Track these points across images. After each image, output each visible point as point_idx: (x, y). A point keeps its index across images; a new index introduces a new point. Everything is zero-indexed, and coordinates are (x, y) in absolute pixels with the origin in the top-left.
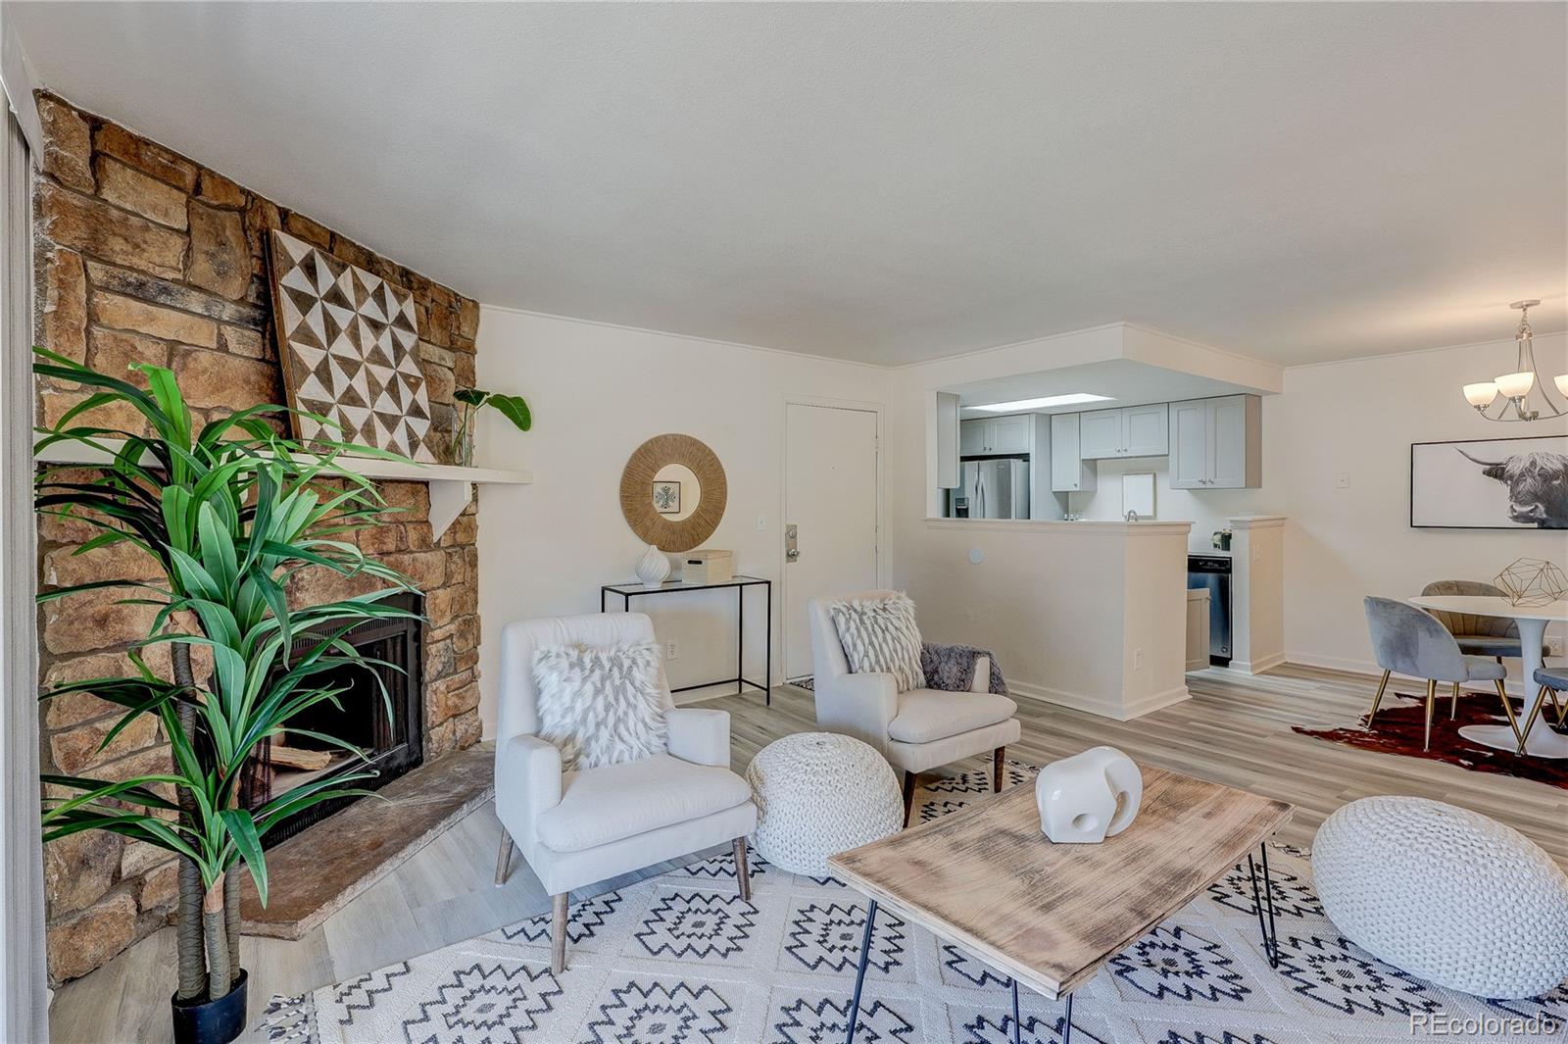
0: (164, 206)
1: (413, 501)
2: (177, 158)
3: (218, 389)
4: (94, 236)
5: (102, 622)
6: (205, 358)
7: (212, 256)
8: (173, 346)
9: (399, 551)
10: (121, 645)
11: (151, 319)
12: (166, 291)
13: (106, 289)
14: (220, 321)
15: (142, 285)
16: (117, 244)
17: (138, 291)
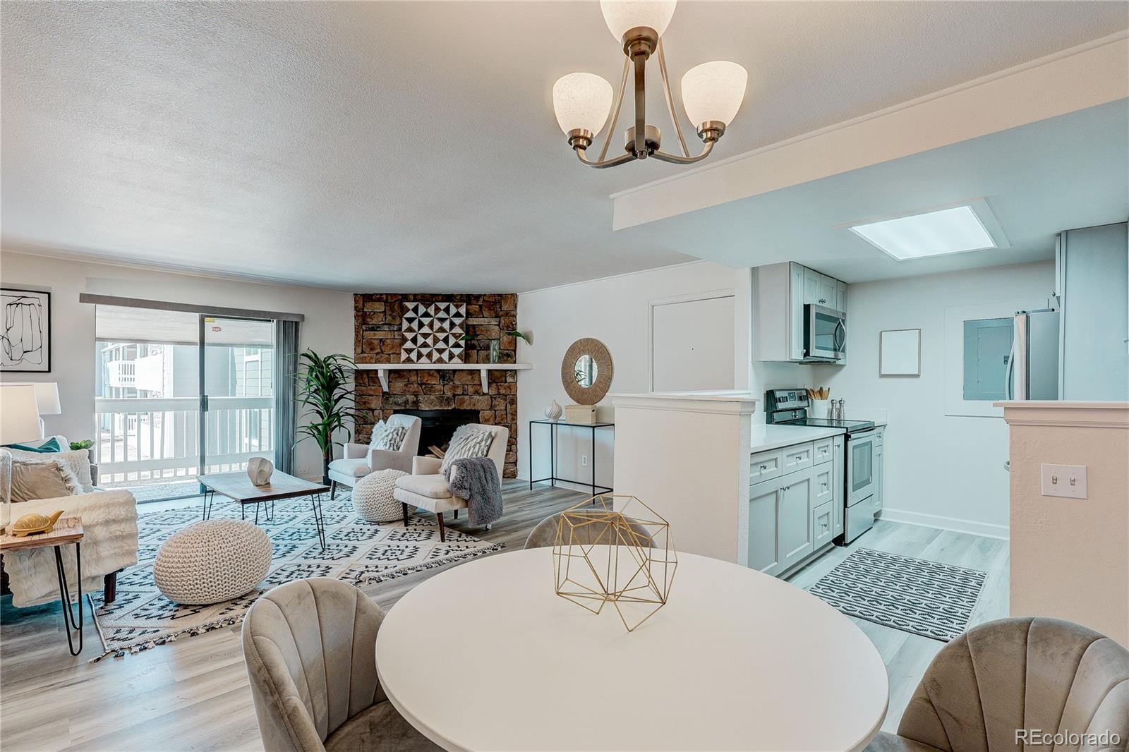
0: (380, 307)
1: (470, 377)
2: (381, 294)
3: (392, 348)
4: (364, 320)
5: (365, 403)
6: (388, 341)
7: (390, 315)
8: (381, 340)
9: (463, 394)
10: (369, 409)
11: (375, 335)
12: (379, 327)
13: (366, 330)
14: (394, 331)
15: (373, 328)
16: (369, 320)
17: (372, 329)
